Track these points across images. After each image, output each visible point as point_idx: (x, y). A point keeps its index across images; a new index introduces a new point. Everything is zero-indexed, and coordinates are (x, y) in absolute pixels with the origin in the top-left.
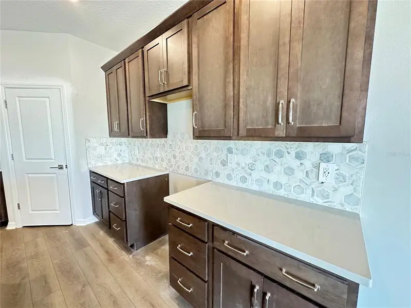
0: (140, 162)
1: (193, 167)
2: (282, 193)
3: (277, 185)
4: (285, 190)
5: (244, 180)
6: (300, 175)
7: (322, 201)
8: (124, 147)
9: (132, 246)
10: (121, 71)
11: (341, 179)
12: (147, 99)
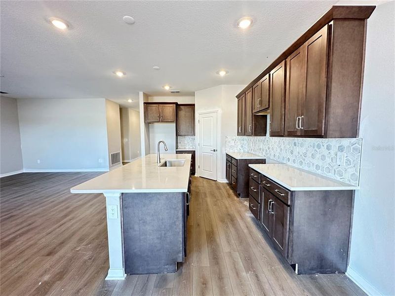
0: (252, 152)
1: (277, 154)
2: (319, 172)
3: (317, 167)
4: (321, 170)
5: (301, 163)
6: (328, 160)
7: (339, 178)
8: (245, 142)
9: (239, 195)
10: (244, 98)
11: (349, 163)
12: (254, 114)
